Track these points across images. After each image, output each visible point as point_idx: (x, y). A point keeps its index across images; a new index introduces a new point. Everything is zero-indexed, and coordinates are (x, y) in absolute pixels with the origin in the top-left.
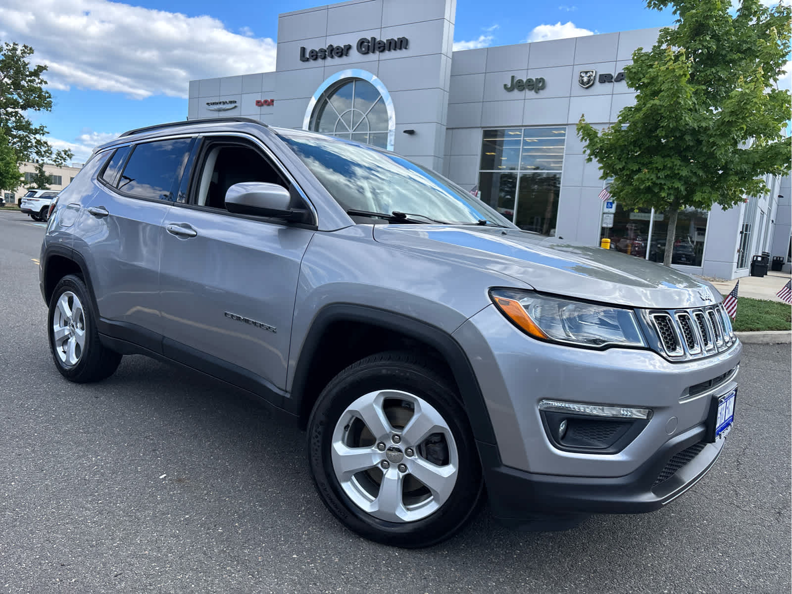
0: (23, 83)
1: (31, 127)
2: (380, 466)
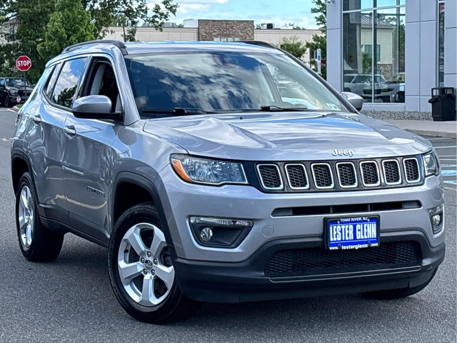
2: (143, 273)
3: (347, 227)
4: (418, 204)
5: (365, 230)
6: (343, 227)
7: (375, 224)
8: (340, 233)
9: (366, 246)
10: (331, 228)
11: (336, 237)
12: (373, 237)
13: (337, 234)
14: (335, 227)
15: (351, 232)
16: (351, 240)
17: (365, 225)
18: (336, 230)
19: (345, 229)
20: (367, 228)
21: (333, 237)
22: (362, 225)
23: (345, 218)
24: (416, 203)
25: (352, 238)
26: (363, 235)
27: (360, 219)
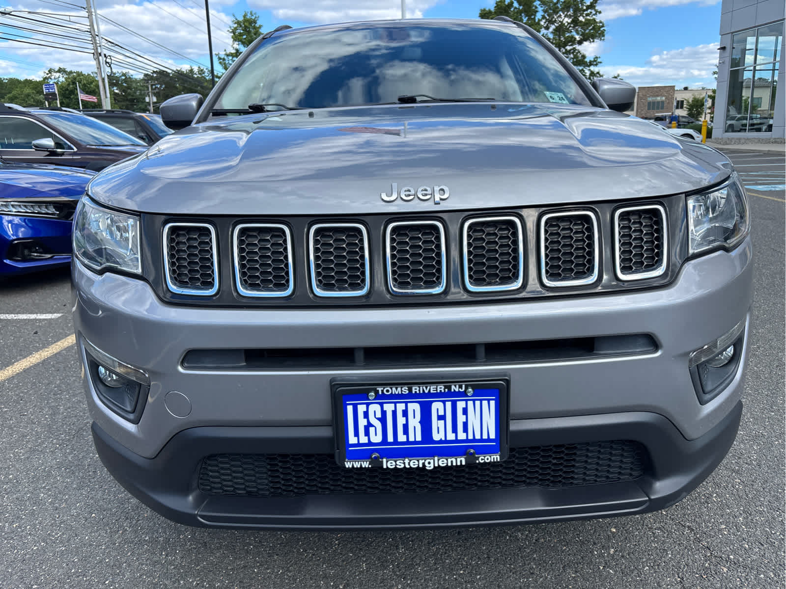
0: (581, 19)
1: (586, 60)
3: (401, 407)
4: (652, 342)
5: (461, 418)
6: (389, 408)
7: (493, 403)
8: (378, 425)
9: (461, 460)
10: (350, 409)
11: (367, 433)
12: (485, 437)
13: (369, 425)
14: (361, 409)
15: (415, 423)
16: (415, 442)
17: (461, 405)
18: (366, 415)
19: (394, 413)
20: (465, 411)
21: (357, 434)
22: (449, 405)
23: (391, 385)
24: (642, 341)
25: (419, 438)
26: (455, 430)
27: (441, 388)
